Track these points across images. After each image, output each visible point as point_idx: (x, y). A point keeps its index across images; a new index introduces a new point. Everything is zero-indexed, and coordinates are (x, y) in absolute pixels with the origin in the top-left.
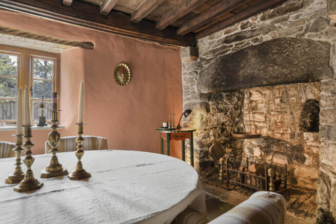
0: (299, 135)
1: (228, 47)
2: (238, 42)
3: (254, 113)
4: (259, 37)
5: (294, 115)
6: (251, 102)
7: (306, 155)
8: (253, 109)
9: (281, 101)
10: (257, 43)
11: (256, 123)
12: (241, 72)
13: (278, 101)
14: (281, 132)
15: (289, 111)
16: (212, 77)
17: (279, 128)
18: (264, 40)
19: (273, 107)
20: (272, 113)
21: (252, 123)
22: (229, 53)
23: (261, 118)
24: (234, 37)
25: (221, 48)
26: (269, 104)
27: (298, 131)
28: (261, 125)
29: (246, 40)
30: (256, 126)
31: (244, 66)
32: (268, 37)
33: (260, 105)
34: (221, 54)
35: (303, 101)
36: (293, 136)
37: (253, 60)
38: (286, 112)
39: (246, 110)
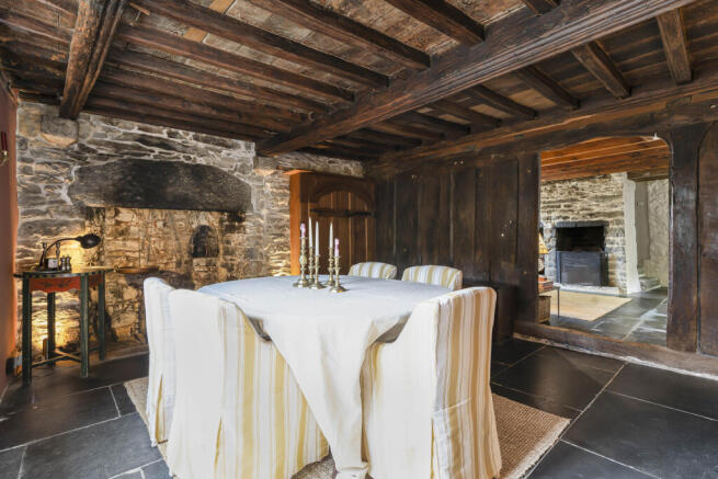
0: (186, 262)
1: (145, 150)
2: (163, 150)
3: (124, 240)
4: (192, 156)
5: (181, 241)
6: (118, 223)
7: (195, 282)
8: (122, 233)
9: (164, 225)
10: (189, 162)
11: (128, 254)
12: (170, 190)
13: (160, 224)
14: (165, 261)
15: (174, 237)
16: (113, 185)
17: (162, 258)
18: (198, 162)
19: (152, 231)
20: (153, 239)
21: (121, 254)
22: (146, 158)
23: (135, 245)
24: (158, 141)
25: (133, 147)
26: (147, 228)
27: (186, 258)
28: (137, 255)
29: (176, 154)
30: (127, 257)
31: (174, 183)
32: (201, 161)
33: (132, 229)
34: (133, 154)
35: (194, 226)
36: (179, 264)
37: (186, 180)
38: (169, 238)
39: (109, 235)
